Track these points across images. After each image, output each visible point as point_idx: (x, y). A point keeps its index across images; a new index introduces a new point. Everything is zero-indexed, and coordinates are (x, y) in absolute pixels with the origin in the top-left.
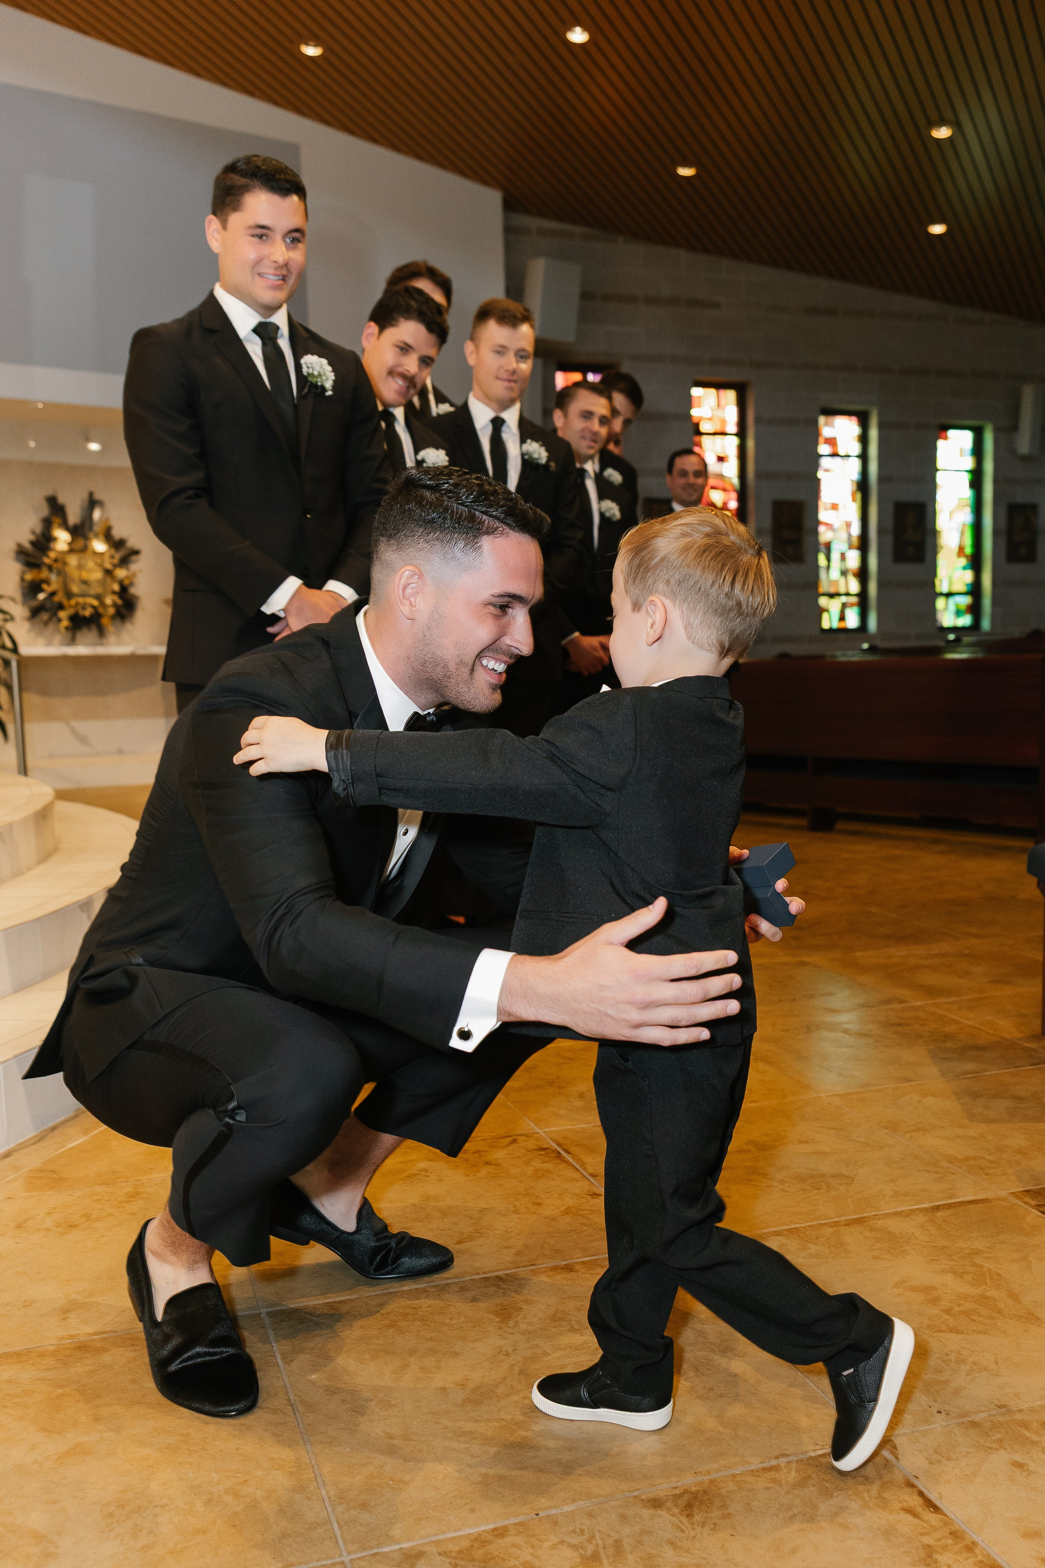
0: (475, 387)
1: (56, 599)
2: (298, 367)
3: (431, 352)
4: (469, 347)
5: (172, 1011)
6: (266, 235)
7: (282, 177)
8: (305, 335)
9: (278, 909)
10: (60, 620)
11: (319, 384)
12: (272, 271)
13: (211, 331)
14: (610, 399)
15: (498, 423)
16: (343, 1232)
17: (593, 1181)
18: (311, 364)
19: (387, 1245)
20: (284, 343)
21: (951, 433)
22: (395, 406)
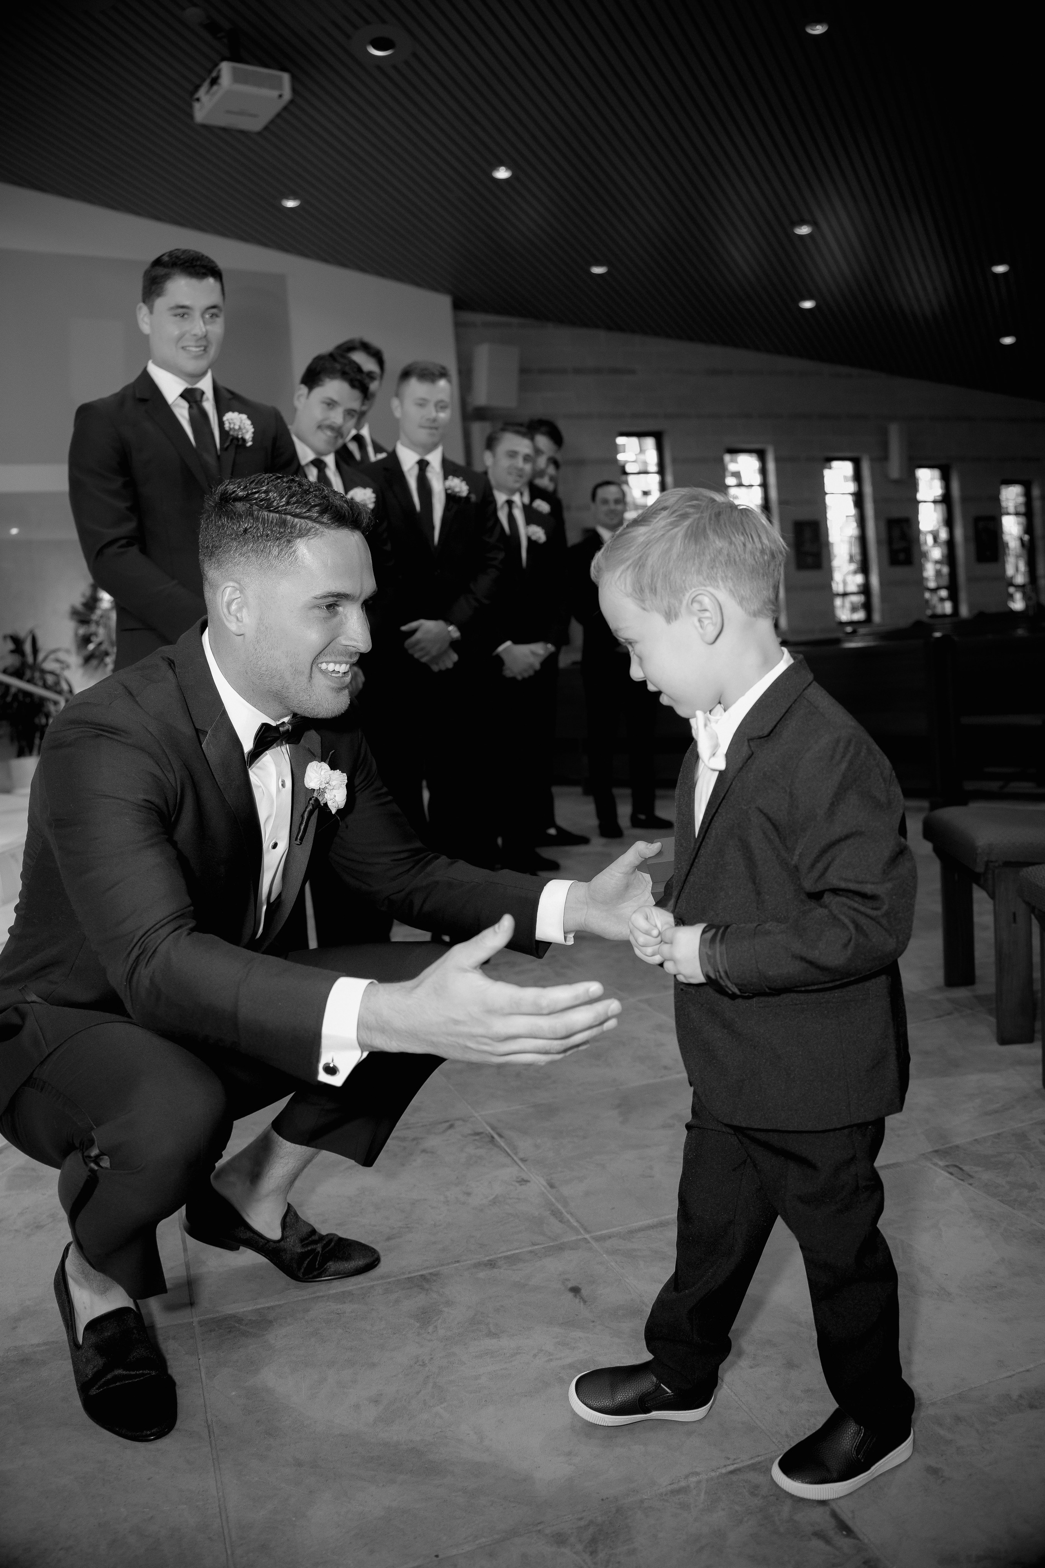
0: (402, 436)
1: (103, 647)
2: (221, 424)
3: (356, 405)
4: (395, 402)
5: (55, 1050)
6: (187, 314)
7: (199, 263)
8: (229, 396)
9: (133, 949)
10: (106, 665)
11: (240, 436)
12: (193, 343)
13: (143, 401)
14: (532, 439)
15: (423, 465)
16: (268, 1241)
17: (522, 1166)
18: (232, 419)
19: (314, 1250)
20: (209, 405)
21: (835, 464)
22: (326, 454)
